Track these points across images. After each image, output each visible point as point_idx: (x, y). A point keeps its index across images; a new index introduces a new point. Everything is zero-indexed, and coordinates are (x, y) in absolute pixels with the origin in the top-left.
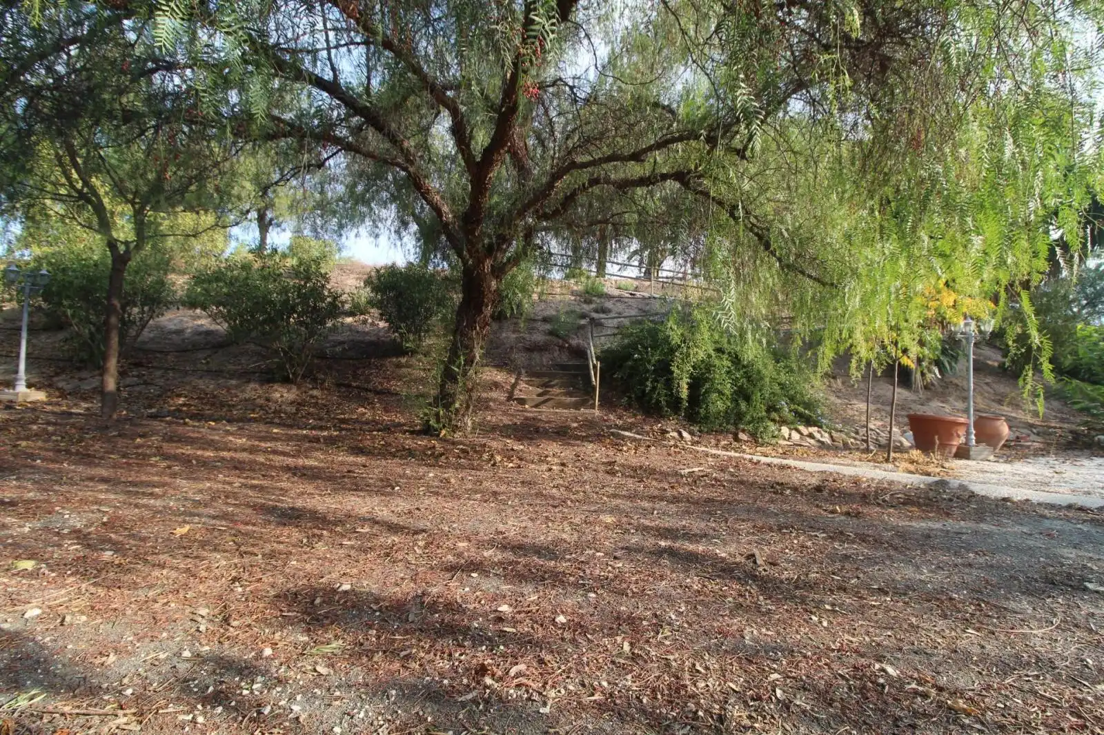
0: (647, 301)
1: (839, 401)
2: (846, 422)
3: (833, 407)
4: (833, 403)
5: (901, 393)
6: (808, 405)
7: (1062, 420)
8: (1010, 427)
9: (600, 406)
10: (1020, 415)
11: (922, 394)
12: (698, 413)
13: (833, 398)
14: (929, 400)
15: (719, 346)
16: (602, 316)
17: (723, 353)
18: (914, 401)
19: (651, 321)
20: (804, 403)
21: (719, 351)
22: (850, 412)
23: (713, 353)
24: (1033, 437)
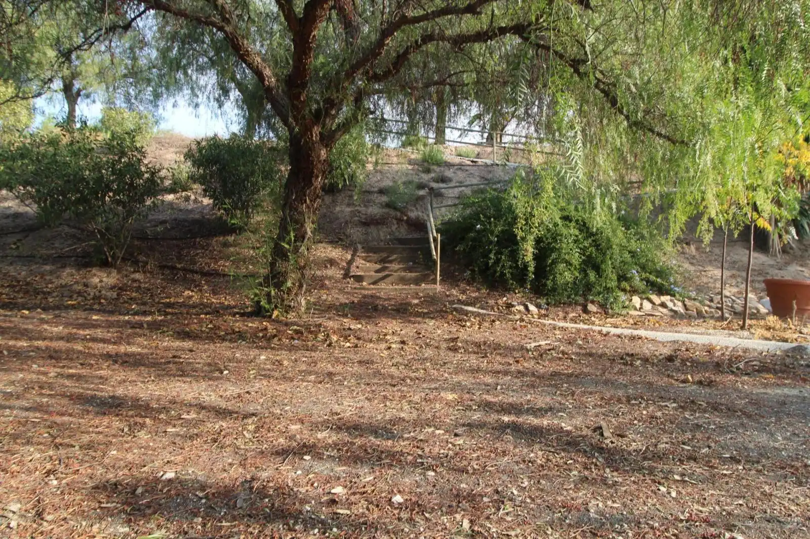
0: (490, 169)
1: (692, 268)
2: (699, 289)
3: (687, 275)
4: (686, 271)
5: (758, 259)
6: (660, 273)
9: (442, 280)
11: (780, 258)
12: (545, 285)
13: (686, 265)
14: (787, 264)
15: (566, 214)
16: (442, 185)
17: (570, 221)
18: (772, 266)
19: (495, 190)
20: (657, 271)
21: (566, 218)
22: (705, 280)
23: (559, 222)
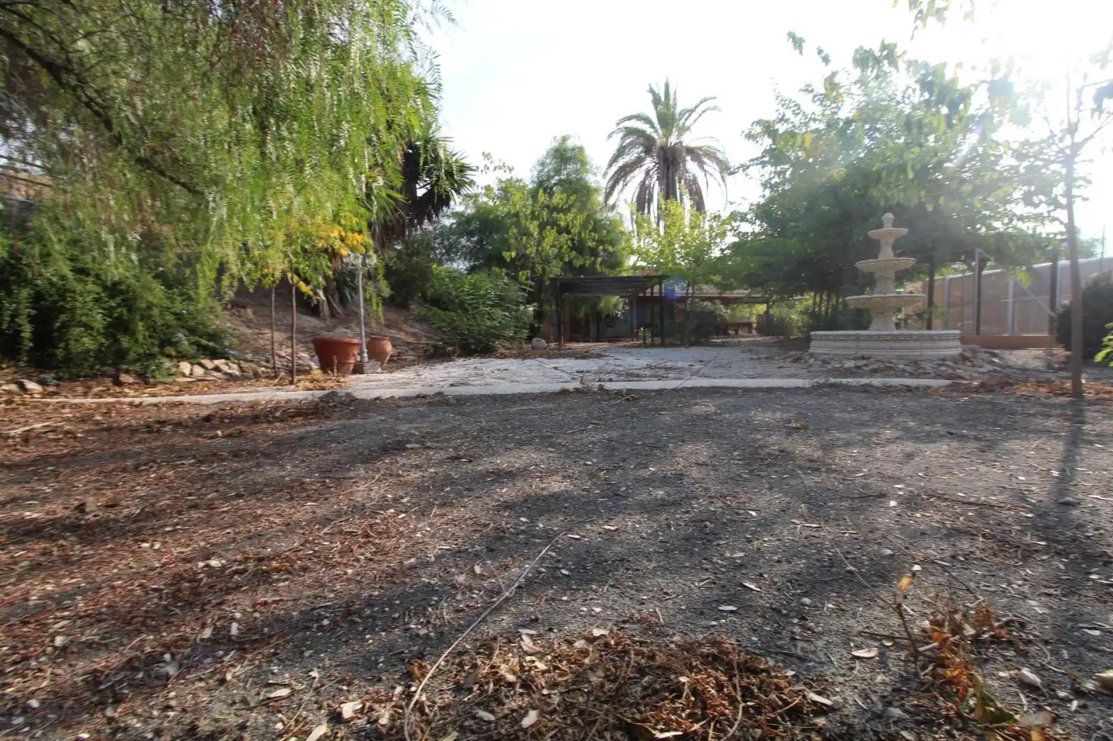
1: (249, 331)
2: (256, 351)
3: (243, 338)
4: (243, 334)
5: (309, 322)
6: (213, 336)
7: (429, 338)
8: (394, 346)
10: (402, 336)
11: (329, 322)
12: (54, 355)
13: (244, 329)
14: (335, 327)
15: (79, 265)
17: (88, 275)
18: (322, 329)
20: (209, 335)
21: (81, 272)
22: (262, 342)
23: (70, 275)
24: (411, 352)
